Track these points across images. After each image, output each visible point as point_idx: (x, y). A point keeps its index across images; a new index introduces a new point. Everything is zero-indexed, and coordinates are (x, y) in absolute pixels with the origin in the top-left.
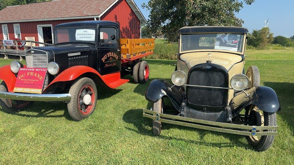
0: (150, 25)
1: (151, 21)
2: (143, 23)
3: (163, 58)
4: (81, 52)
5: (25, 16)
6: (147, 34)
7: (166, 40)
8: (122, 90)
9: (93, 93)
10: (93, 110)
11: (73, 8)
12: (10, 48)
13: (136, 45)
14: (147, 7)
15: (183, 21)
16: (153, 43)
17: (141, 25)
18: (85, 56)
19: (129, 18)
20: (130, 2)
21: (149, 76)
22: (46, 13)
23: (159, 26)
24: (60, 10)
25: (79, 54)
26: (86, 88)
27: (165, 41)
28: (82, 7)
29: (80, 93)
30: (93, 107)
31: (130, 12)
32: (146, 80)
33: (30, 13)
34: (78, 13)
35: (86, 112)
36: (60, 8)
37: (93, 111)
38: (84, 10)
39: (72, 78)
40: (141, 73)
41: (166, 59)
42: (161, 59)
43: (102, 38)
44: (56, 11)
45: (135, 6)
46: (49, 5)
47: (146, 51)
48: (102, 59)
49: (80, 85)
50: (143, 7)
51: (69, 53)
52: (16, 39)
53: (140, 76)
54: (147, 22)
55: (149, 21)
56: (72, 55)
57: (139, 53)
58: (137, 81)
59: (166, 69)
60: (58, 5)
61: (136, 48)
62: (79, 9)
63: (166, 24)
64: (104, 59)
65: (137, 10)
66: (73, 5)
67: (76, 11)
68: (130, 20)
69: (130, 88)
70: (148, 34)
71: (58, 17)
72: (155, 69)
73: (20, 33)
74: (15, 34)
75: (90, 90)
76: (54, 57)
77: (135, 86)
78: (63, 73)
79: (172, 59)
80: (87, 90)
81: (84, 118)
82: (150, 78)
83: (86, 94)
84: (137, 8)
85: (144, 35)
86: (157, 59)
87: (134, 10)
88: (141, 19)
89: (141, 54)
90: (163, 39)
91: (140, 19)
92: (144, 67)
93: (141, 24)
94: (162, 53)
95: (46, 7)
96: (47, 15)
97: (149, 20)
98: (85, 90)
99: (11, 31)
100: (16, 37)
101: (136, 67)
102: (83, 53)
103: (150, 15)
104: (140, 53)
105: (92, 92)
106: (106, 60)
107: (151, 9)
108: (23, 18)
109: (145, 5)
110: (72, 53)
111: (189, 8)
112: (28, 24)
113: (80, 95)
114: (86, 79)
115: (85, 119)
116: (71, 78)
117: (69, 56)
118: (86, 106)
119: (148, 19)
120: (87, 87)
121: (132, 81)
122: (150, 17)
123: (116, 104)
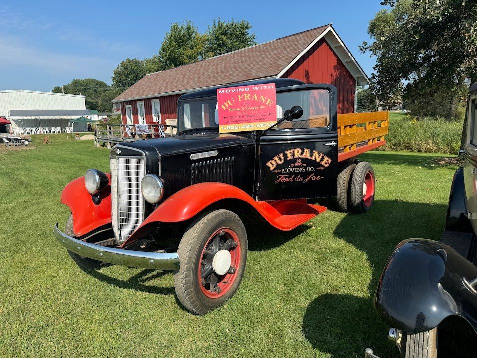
0: (376, 85)
1: (378, 76)
2: (362, 83)
3: (401, 150)
4: (218, 150)
5: (166, 87)
6: (367, 103)
7: (406, 114)
8: (310, 227)
9: (237, 246)
10: (235, 285)
11: (235, 68)
12: (145, 136)
13: (345, 127)
14: (371, 50)
15: (453, 72)
16: (385, 121)
17: (357, 87)
18: (228, 158)
19: (334, 74)
20: (336, 46)
21: (374, 195)
22: (195, 79)
23: (395, 87)
24: (217, 73)
25: (215, 153)
26: (220, 234)
27: (404, 116)
28: (249, 65)
29: (205, 248)
30: (236, 277)
31: (335, 63)
32: (368, 205)
33: (175, 81)
34: (242, 76)
35: (219, 292)
36: (216, 69)
37: (237, 288)
38: (252, 68)
39: (185, 215)
40: (355, 190)
41: (406, 151)
42: (396, 150)
43: (280, 116)
44: (209, 75)
45: (345, 52)
46: (201, 67)
47: (369, 140)
48: (269, 164)
49: (203, 229)
50: (363, 50)
51: (192, 153)
52: (154, 123)
53: (353, 197)
54: (369, 79)
55: (373, 78)
56: (200, 157)
57: (352, 145)
58: (346, 206)
59: (412, 176)
60: (214, 65)
61: (346, 135)
62: (245, 68)
63: (412, 82)
64: (275, 164)
65: (349, 60)
66: (235, 63)
67: (240, 72)
68: (335, 78)
69: (328, 223)
70: (372, 101)
71: (211, 84)
72: (386, 175)
73: (160, 114)
74: (153, 115)
75: (231, 238)
76: (159, 163)
77: (339, 216)
78: (170, 200)
79: (419, 151)
80: (224, 240)
81: (212, 308)
82: (377, 198)
83: (219, 249)
84: (350, 55)
85: (361, 106)
86: (389, 152)
87: (344, 61)
88: (358, 76)
89: (357, 146)
90: (398, 111)
91: (355, 76)
92: (363, 176)
93: (356, 85)
94: (398, 139)
95: (196, 70)
96: (197, 83)
97: (374, 76)
98: (217, 239)
99: (148, 112)
100: (154, 119)
101: (343, 177)
102: (223, 152)
103: (377, 66)
104: (355, 145)
105: (236, 242)
106: (279, 166)
107: (379, 53)
108: (164, 90)
109: (367, 46)
110: (198, 152)
111: (473, 41)
112: (166, 98)
113: (203, 252)
114: (222, 214)
115: (215, 311)
116: (184, 213)
117: (192, 159)
118: (220, 278)
119: (373, 74)
120: (222, 233)
121: (334, 206)
122: (377, 68)
123: (291, 269)
